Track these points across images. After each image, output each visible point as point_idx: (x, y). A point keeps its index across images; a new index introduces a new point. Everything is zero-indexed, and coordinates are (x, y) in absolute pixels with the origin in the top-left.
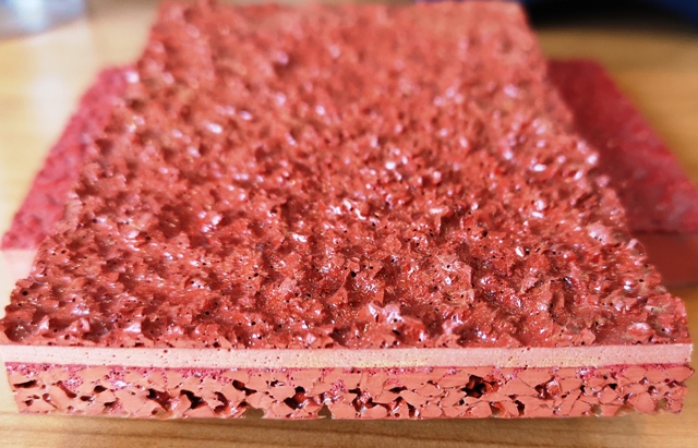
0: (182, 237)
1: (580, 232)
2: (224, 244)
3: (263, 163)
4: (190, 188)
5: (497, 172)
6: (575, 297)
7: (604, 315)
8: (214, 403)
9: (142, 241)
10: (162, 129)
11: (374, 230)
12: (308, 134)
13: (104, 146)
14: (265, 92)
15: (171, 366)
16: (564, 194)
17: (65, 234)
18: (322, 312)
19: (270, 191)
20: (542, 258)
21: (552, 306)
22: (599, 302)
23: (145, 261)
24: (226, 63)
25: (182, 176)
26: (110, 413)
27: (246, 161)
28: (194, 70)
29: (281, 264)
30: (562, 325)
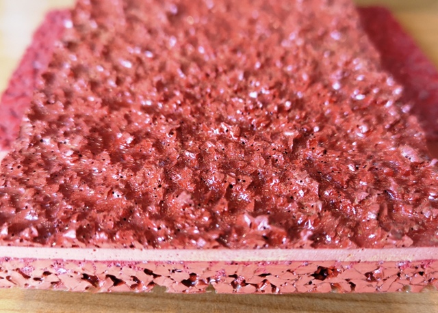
0: (105, 154)
1: (394, 152)
2: (135, 160)
3: (162, 93)
4: (110, 112)
5: (331, 101)
6: (395, 206)
7: (417, 221)
8: (130, 283)
9: (76, 158)
10: (89, 64)
11: (243, 148)
12: (193, 69)
13: (48, 78)
14: (162, 35)
15: (99, 259)
16: (380, 120)
17: (20, 152)
18: (209, 219)
19: (168, 116)
20: (369, 174)
21: (379, 215)
22: (413, 211)
23: (79, 174)
24: (133, 12)
25: (104, 103)
26: (55, 288)
27: (150, 91)
28: (111, 18)
29: (178, 177)
30: (387, 231)
